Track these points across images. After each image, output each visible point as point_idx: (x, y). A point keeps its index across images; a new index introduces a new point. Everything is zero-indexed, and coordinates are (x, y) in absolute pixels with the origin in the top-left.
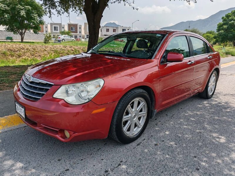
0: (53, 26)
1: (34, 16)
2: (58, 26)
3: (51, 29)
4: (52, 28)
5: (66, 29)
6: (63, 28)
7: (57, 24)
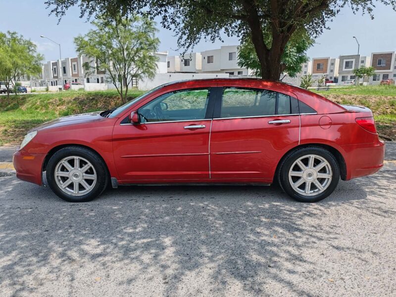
0: (345, 61)
1: (290, 51)
2: (354, 60)
3: (340, 67)
4: (343, 65)
5: (368, 64)
6: (363, 62)
7: (352, 57)
